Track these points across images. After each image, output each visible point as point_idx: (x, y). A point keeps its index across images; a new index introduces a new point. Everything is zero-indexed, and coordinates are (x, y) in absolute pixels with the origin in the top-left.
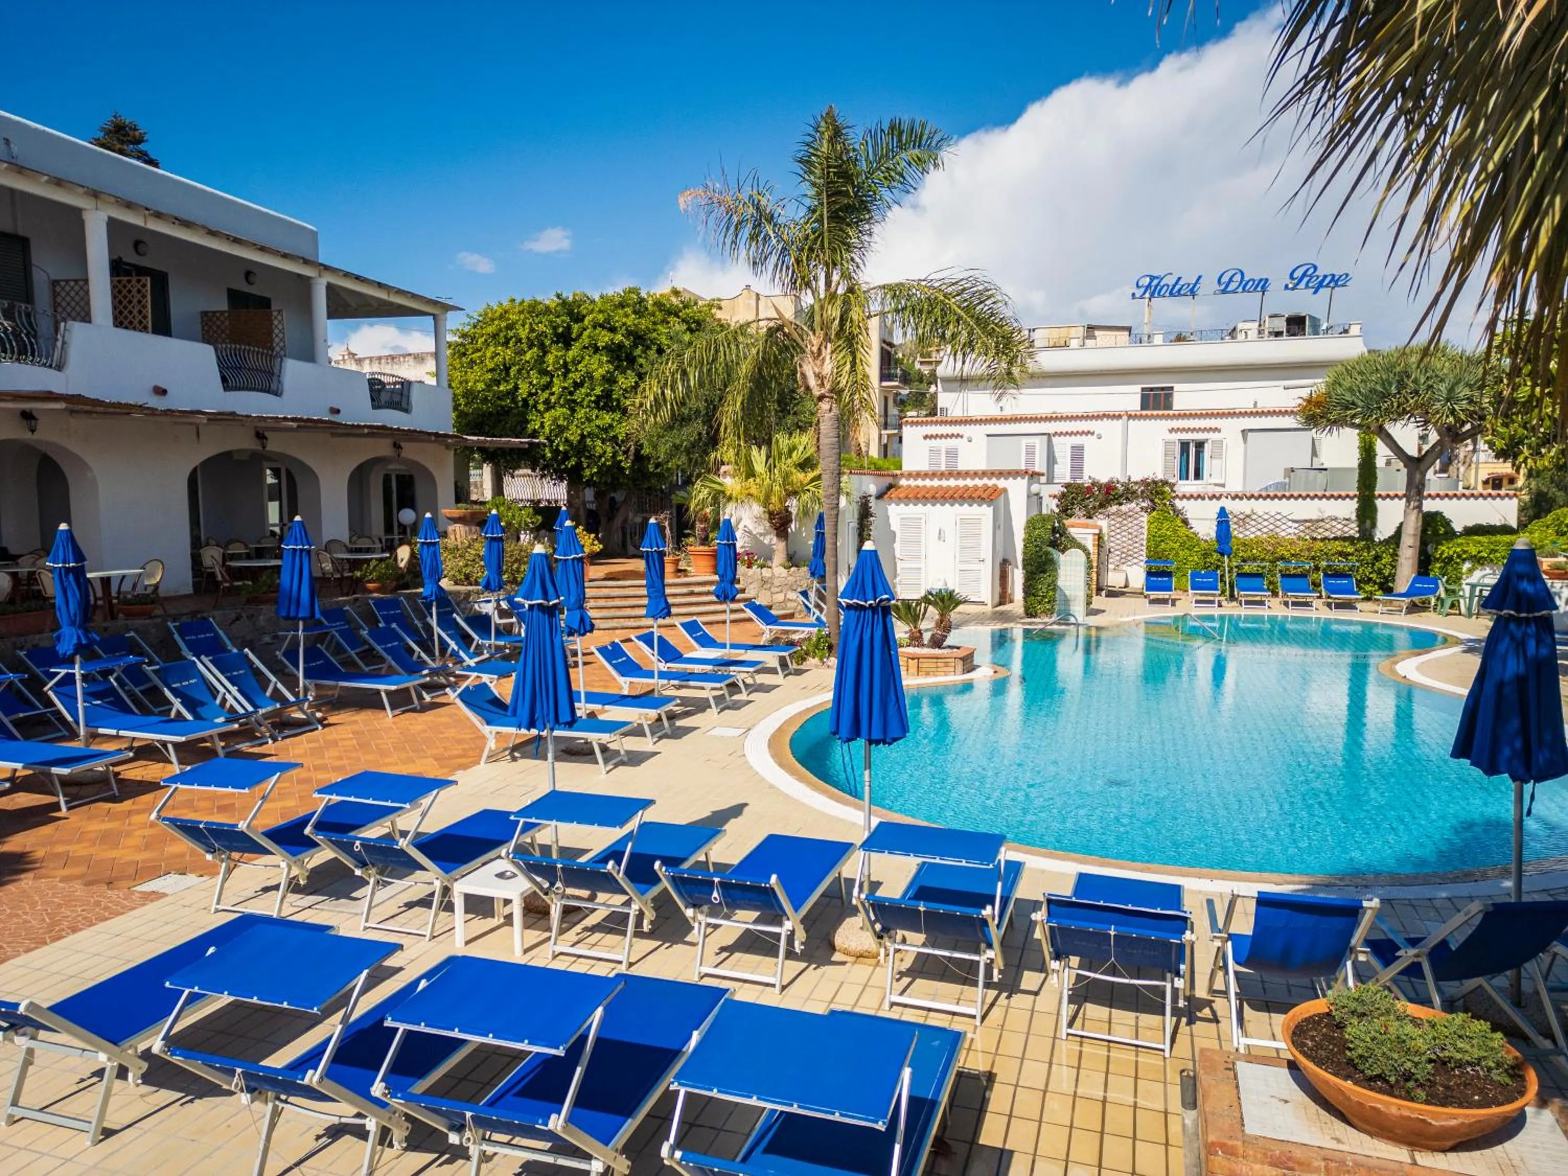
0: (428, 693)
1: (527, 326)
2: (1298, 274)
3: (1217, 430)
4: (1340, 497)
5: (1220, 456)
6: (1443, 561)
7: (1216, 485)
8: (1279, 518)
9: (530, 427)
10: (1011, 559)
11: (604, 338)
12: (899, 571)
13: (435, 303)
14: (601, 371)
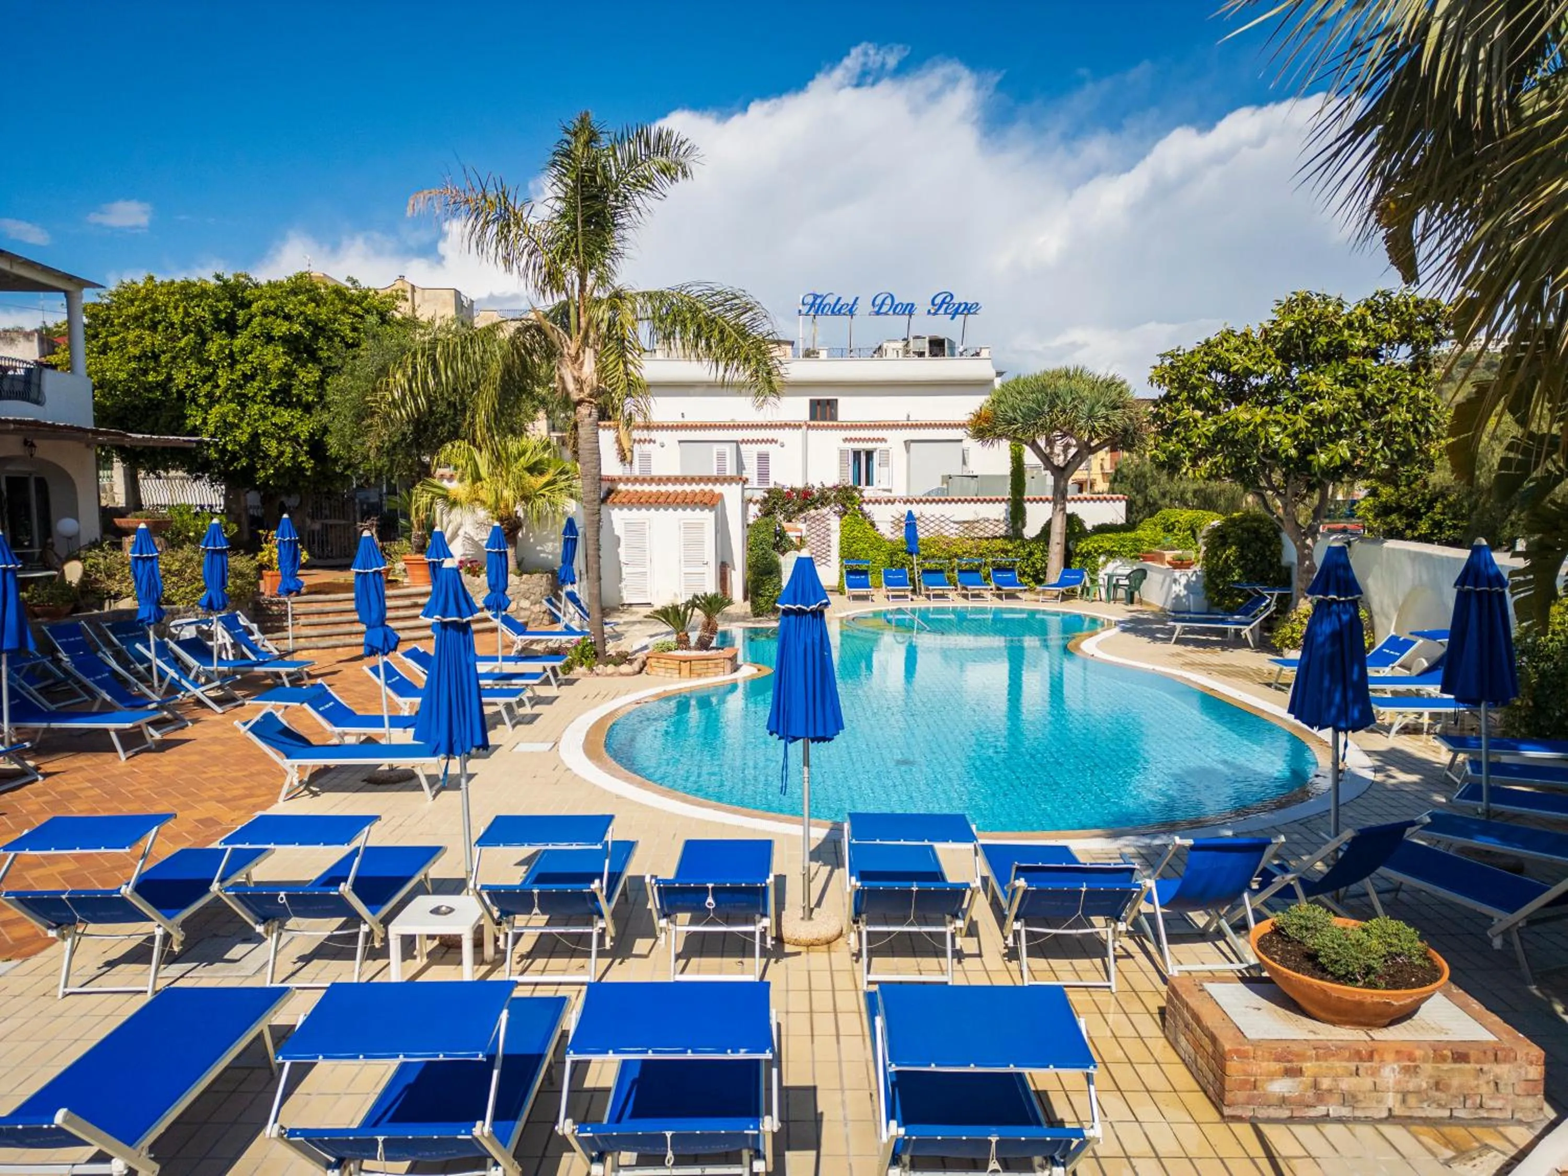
0: (157, 730)
1: (181, 310)
2: (938, 300)
3: (883, 440)
4: (991, 500)
5: (887, 465)
6: (1083, 555)
7: (885, 490)
8: (942, 520)
9: (189, 423)
10: (728, 562)
11: (281, 328)
12: (624, 576)
13: (70, 278)
14: (279, 363)
